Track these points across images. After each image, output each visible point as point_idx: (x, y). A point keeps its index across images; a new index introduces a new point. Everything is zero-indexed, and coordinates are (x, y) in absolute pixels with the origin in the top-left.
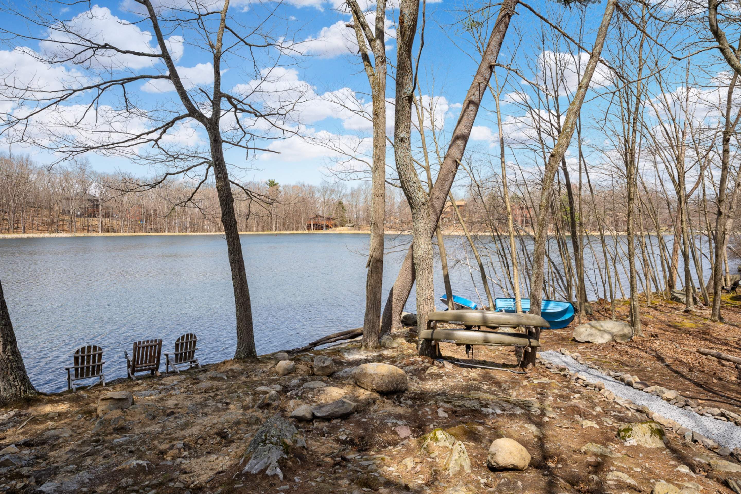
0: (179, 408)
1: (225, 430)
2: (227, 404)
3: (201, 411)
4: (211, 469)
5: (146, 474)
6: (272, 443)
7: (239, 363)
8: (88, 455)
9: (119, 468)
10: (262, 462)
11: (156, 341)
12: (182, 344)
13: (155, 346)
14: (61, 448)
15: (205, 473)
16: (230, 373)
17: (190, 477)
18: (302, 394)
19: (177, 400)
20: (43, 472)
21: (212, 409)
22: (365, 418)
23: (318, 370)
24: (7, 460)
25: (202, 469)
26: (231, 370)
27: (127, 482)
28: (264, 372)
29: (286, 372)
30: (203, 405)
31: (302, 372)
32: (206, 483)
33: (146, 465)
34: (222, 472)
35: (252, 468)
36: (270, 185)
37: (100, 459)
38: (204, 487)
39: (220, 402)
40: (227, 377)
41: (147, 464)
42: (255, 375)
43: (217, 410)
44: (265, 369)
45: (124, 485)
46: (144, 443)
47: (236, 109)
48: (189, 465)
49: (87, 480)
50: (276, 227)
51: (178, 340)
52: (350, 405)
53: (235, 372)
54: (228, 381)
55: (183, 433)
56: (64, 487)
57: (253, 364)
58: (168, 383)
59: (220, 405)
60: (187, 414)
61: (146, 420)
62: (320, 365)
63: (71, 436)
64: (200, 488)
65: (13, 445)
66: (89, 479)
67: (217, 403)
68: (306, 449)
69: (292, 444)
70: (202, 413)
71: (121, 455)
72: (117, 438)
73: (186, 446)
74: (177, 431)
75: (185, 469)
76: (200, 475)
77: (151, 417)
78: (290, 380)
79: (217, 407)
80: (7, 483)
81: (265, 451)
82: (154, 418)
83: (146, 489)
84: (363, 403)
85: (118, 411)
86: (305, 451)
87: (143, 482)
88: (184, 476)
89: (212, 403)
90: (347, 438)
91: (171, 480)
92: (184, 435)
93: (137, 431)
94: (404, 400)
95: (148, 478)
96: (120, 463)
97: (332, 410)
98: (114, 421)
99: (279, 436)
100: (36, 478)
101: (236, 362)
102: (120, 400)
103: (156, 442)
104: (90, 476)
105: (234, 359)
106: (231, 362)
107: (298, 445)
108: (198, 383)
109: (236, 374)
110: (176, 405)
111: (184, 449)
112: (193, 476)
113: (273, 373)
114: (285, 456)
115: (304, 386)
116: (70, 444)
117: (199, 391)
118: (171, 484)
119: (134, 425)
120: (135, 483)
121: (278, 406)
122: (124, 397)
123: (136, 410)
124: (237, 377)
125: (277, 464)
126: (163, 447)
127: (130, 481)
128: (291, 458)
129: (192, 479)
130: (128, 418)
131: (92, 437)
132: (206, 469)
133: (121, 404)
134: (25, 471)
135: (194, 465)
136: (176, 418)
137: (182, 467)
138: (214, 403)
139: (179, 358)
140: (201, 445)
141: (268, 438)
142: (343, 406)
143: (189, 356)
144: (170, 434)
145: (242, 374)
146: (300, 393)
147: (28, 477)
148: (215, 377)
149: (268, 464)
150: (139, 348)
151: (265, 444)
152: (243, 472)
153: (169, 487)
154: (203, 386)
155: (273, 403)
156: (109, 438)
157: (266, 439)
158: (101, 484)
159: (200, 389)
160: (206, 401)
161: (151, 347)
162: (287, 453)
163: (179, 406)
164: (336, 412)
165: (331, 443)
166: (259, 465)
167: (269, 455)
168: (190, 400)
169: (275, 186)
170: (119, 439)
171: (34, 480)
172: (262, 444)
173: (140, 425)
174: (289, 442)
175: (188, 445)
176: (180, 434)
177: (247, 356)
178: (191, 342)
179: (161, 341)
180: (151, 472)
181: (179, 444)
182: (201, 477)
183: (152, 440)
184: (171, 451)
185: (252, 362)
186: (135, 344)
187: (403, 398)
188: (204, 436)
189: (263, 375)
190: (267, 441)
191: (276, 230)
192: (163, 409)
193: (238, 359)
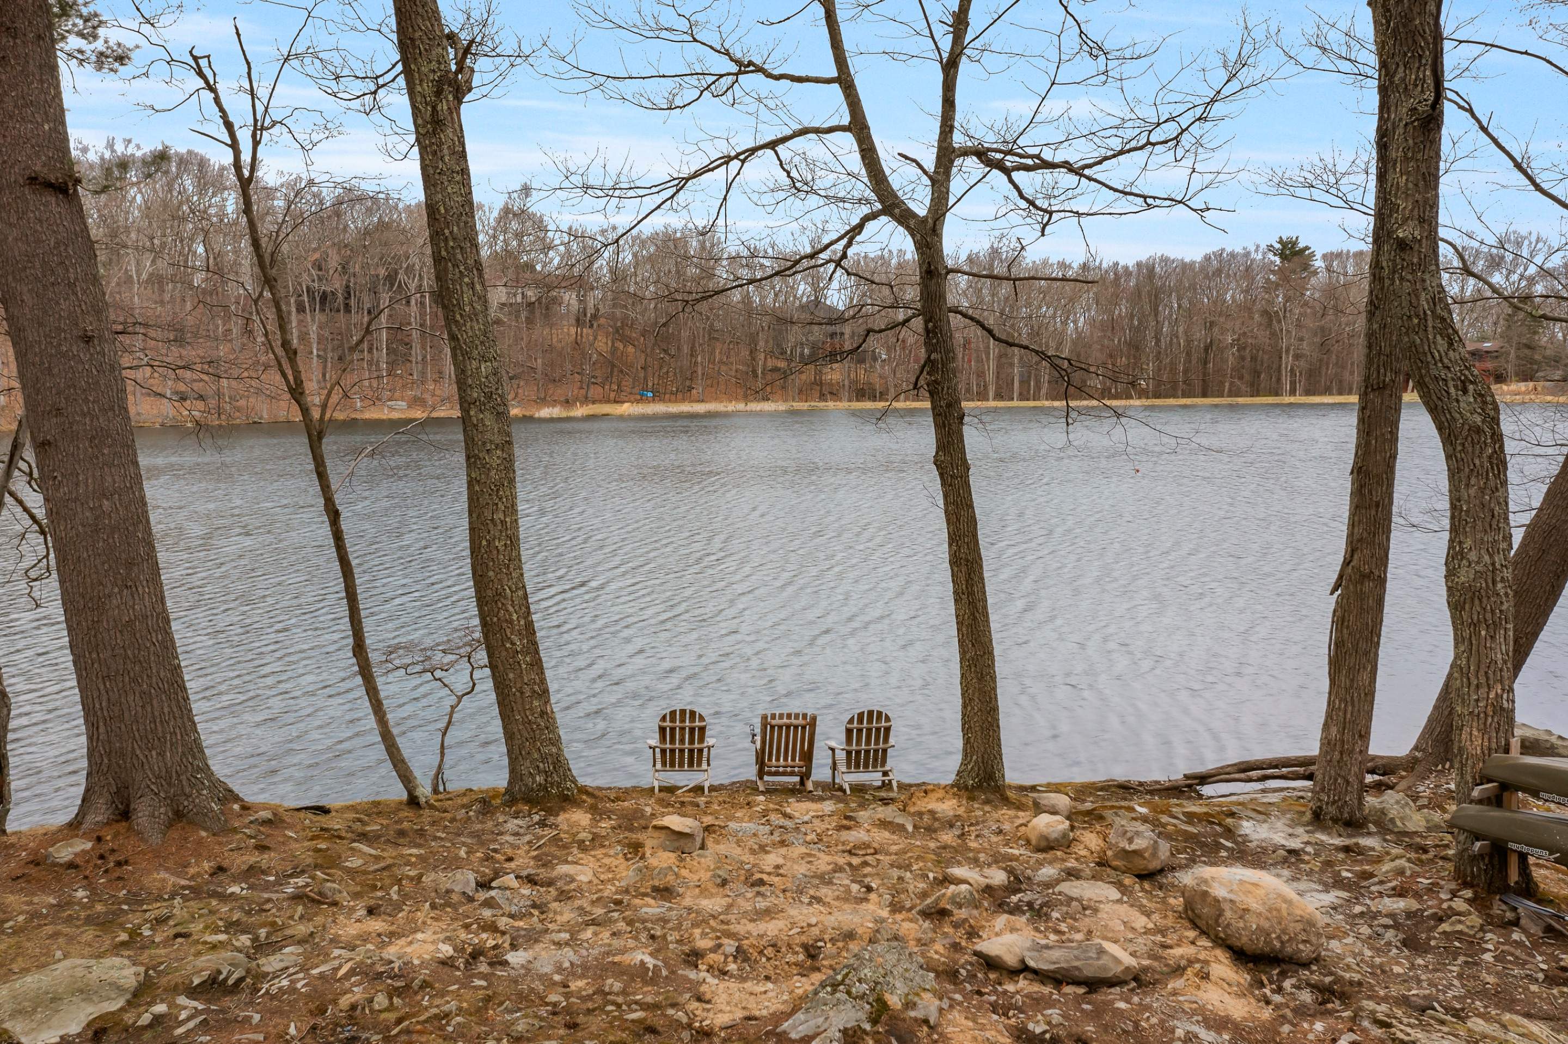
0: (778, 875)
1: (820, 944)
2: (869, 889)
3: (812, 892)
4: (744, 1008)
5: (645, 983)
6: (849, 993)
7: (959, 797)
8: (594, 922)
9: (617, 959)
10: (812, 1023)
11: (805, 716)
12: (860, 731)
13: (804, 728)
14: (569, 898)
15: (730, 1012)
16: (926, 817)
17: (704, 1009)
18: (1041, 906)
19: (785, 857)
20: (523, 933)
21: (837, 893)
22: (1128, 1002)
23: (1116, 856)
24: (492, 898)
25: (728, 1003)
26: (932, 812)
27: (612, 985)
28: (1000, 832)
29: (1043, 844)
30: (825, 879)
31: (1083, 852)
32: (722, 1029)
33: (651, 967)
34: (756, 1019)
35: (794, 1027)
36: (1282, 255)
37: (605, 935)
38: (716, 1034)
39: (860, 882)
40: (915, 827)
41: (655, 966)
42: (977, 836)
43: (846, 897)
44: (1007, 827)
45: (607, 989)
46: (678, 927)
47: (1007, 172)
48: (713, 988)
49: (567, 965)
50: (1293, 384)
51: (851, 721)
52: (1117, 961)
53: (936, 819)
54: (913, 836)
55: (751, 927)
56: (537, 964)
57: (987, 808)
58: (797, 814)
59: (855, 887)
60: (784, 891)
61: (710, 885)
62: (1121, 845)
63: (590, 882)
64: (707, 1033)
65: (512, 876)
66: (572, 964)
67: (853, 881)
68: (930, 1027)
69: (899, 1006)
70: (812, 897)
71: (636, 938)
72: (648, 906)
73: (741, 954)
74: (743, 921)
75: (704, 993)
76: (721, 1011)
77: (719, 881)
78: (1040, 864)
79: (848, 891)
80: (477, 935)
81: (826, 1004)
82: (724, 883)
83: (634, 1007)
84: (1167, 965)
85: (672, 855)
86: (925, 1029)
87: (635, 994)
88: (697, 1004)
89: (843, 879)
90: (1045, 1032)
91: (673, 1005)
92: (748, 932)
93: (687, 902)
94: (1293, 986)
95: (645, 989)
96: (623, 951)
97: (1067, 961)
98: (659, 873)
99: (877, 983)
100: (513, 939)
101: (954, 794)
102: (680, 835)
103: (697, 932)
104: (574, 958)
105: (952, 786)
106: (941, 793)
107: (912, 1014)
108: (848, 828)
109: (937, 825)
110: (778, 867)
111: (735, 957)
112: (708, 1010)
113: (1019, 838)
114: (868, 1027)
115: (1057, 890)
116: (583, 896)
117: (840, 848)
118: (670, 1012)
119: (688, 888)
120: (624, 992)
121: (966, 920)
122: (687, 830)
123: (703, 860)
124: (935, 831)
125: (838, 1034)
126: (703, 944)
127: (618, 986)
128: (878, 1033)
129: (705, 1014)
130: (684, 872)
131: (616, 893)
132: (736, 1005)
133: (682, 842)
134: (503, 922)
135: (720, 991)
136: (758, 893)
137: (703, 988)
138: (847, 882)
139: (856, 760)
140: (769, 959)
141: (847, 982)
142: (1098, 959)
143: (875, 760)
144: (727, 923)
145: (952, 826)
146: (1039, 902)
147: (503, 933)
148: (890, 823)
149: (822, 1029)
150: (772, 727)
151: (834, 992)
152: (778, 1030)
153: (666, 1016)
154: (851, 839)
155: (956, 911)
156: (637, 901)
157: (842, 982)
158: (583, 976)
159: (843, 844)
160: (835, 872)
161: (796, 727)
162: (874, 1021)
163: (781, 871)
164: (1077, 968)
165: (998, 1031)
166: (805, 1026)
167: (831, 1013)
168: (809, 862)
169: (1296, 259)
170: (651, 908)
171: (509, 941)
172: (829, 989)
173: (697, 890)
174: (894, 1001)
175: (744, 952)
176: (742, 928)
177: (979, 787)
178: (878, 730)
179: (814, 719)
180: (653, 981)
181: (730, 946)
182: (719, 1015)
183: (695, 925)
184: (712, 955)
185: (987, 802)
186: (764, 717)
187: (1293, 981)
188: (779, 944)
189: (994, 839)
190: (842, 987)
191: (1293, 392)
192: (748, 871)
193: (959, 790)
